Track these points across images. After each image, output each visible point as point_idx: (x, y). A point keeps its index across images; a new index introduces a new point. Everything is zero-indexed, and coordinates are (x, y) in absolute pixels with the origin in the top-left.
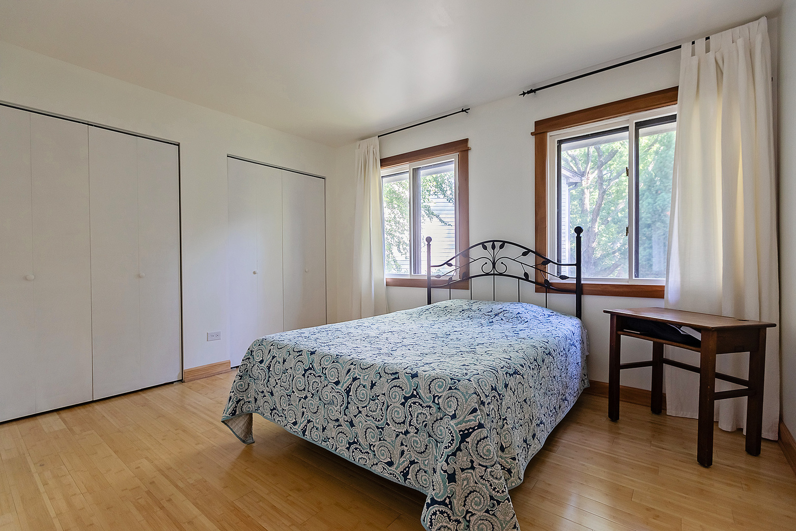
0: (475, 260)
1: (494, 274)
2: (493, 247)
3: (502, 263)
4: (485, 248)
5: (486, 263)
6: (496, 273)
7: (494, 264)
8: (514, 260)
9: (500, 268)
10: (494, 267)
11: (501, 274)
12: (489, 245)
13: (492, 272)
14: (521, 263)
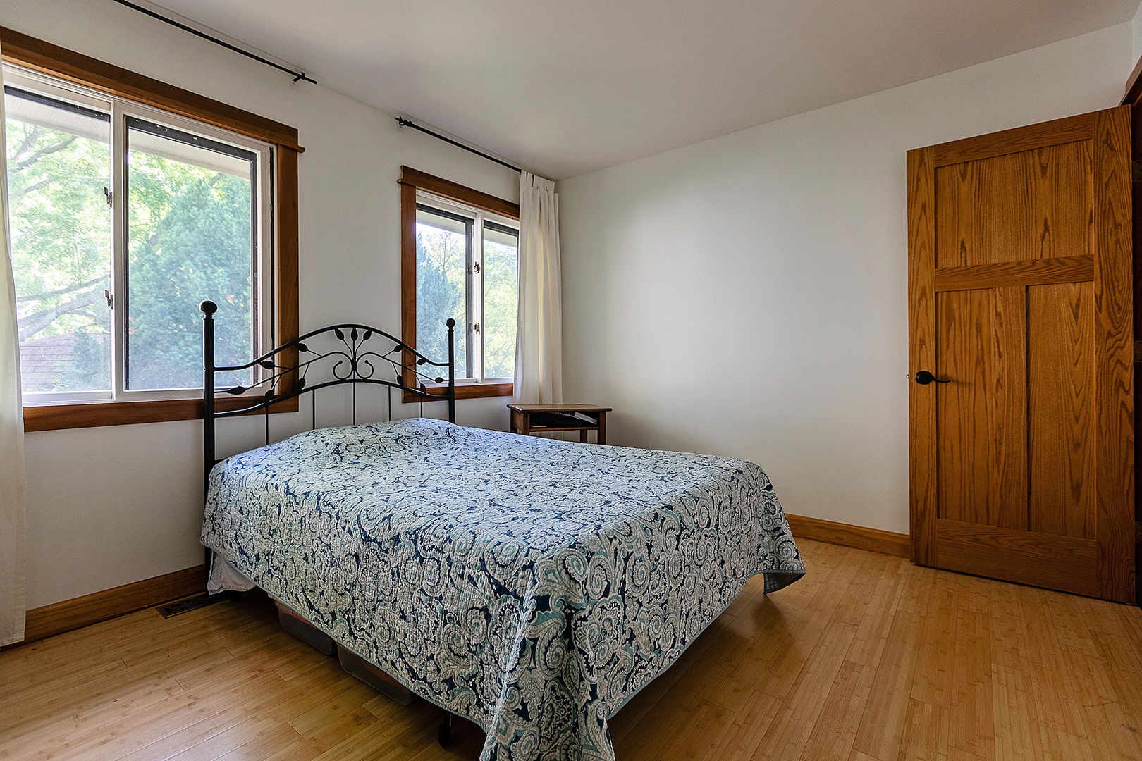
0: (322, 357)
1: (354, 381)
2: (354, 336)
3: (366, 362)
4: (340, 336)
5: (341, 362)
6: (357, 377)
7: (354, 363)
8: (383, 357)
9: (363, 370)
10: (354, 368)
11: (365, 380)
12: (347, 332)
13: (352, 377)
14: (393, 362)
